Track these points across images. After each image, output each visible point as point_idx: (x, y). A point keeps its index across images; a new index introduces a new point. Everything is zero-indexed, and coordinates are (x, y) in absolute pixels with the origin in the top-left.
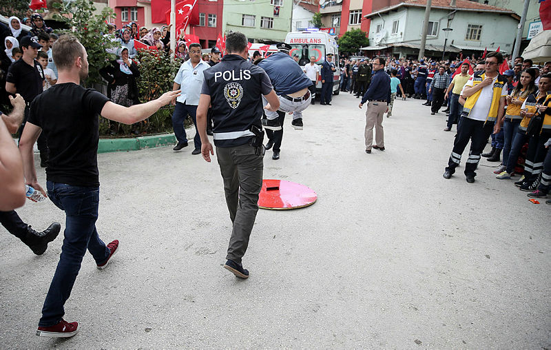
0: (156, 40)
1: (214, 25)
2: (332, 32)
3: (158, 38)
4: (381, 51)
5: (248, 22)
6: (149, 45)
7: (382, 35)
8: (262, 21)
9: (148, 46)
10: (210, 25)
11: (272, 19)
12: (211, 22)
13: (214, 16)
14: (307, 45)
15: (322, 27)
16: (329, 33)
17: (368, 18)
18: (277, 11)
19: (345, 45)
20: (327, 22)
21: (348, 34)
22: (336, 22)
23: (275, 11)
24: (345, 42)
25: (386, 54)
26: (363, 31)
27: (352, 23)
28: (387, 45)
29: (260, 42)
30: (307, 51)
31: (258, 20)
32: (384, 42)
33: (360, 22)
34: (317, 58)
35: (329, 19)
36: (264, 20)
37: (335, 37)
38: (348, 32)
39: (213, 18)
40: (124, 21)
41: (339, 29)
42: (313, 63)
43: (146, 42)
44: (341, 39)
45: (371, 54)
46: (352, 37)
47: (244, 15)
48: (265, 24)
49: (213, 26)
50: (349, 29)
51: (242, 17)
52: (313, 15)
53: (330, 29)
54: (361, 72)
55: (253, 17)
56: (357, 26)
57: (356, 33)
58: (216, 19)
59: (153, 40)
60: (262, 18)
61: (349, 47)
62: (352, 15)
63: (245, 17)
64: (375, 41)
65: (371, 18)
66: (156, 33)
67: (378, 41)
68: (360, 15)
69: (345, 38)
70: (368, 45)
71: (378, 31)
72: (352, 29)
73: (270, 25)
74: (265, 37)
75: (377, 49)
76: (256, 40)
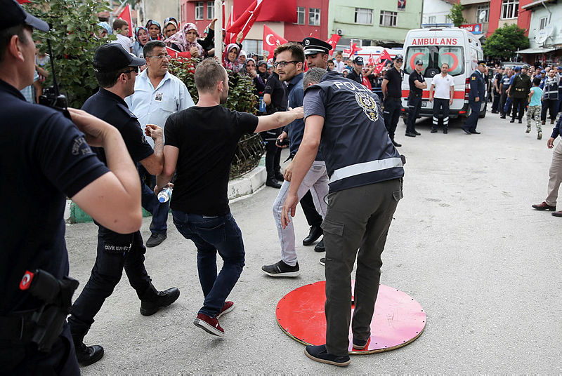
0: (191, 43)
1: (317, 22)
2: (477, 29)
3: (193, 39)
4: (547, 55)
5: (362, 18)
6: (180, 50)
7: (548, 32)
8: (381, 17)
9: (177, 52)
10: (311, 22)
11: (396, 13)
12: (313, 19)
13: (317, 11)
14: (438, 48)
15: (463, 24)
16: (474, 30)
17: (527, 9)
18: (402, 3)
19: (495, 47)
20: (471, 17)
21: (499, 32)
22: (482, 15)
23: (399, 3)
24: (494, 42)
25: (553, 59)
26: (521, 28)
27: (505, 17)
28: (554, 46)
29: (378, 44)
30: (436, 55)
31: (377, 15)
32: (550, 42)
33: (516, 15)
34: (451, 66)
35: (473, 12)
36: (384, 15)
37: (480, 36)
38: (500, 30)
39: (315, 14)
40: (199, 19)
41: (486, 26)
42: (445, 74)
43: (175, 47)
44: (489, 38)
45: (532, 59)
46: (505, 36)
47: (357, 9)
48: (387, 20)
49: (315, 24)
50: (501, 25)
51: (355, 12)
52: (451, 7)
53: (474, 26)
54: (517, 85)
55: (369, 12)
56: (512, 21)
57: (510, 30)
58: (319, 14)
59: (185, 43)
60: (382, 12)
61: (502, 50)
62: (506, 6)
63: (359, 12)
64: (537, 41)
65: (533, 9)
66: (189, 32)
67: (542, 41)
68: (517, 6)
69: (495, 37)
70: (528, 47)
71: (542, 27)
72: (506, 24)
73: (393, 22)
74: (385, 38)
75: (541, 51)
76: (374, 41)
